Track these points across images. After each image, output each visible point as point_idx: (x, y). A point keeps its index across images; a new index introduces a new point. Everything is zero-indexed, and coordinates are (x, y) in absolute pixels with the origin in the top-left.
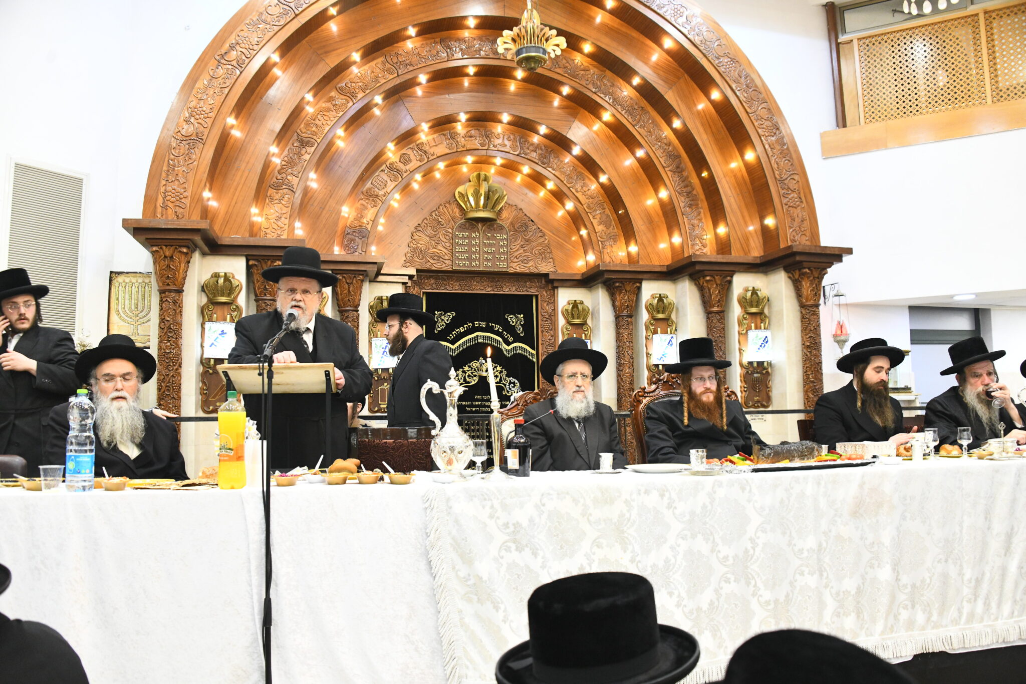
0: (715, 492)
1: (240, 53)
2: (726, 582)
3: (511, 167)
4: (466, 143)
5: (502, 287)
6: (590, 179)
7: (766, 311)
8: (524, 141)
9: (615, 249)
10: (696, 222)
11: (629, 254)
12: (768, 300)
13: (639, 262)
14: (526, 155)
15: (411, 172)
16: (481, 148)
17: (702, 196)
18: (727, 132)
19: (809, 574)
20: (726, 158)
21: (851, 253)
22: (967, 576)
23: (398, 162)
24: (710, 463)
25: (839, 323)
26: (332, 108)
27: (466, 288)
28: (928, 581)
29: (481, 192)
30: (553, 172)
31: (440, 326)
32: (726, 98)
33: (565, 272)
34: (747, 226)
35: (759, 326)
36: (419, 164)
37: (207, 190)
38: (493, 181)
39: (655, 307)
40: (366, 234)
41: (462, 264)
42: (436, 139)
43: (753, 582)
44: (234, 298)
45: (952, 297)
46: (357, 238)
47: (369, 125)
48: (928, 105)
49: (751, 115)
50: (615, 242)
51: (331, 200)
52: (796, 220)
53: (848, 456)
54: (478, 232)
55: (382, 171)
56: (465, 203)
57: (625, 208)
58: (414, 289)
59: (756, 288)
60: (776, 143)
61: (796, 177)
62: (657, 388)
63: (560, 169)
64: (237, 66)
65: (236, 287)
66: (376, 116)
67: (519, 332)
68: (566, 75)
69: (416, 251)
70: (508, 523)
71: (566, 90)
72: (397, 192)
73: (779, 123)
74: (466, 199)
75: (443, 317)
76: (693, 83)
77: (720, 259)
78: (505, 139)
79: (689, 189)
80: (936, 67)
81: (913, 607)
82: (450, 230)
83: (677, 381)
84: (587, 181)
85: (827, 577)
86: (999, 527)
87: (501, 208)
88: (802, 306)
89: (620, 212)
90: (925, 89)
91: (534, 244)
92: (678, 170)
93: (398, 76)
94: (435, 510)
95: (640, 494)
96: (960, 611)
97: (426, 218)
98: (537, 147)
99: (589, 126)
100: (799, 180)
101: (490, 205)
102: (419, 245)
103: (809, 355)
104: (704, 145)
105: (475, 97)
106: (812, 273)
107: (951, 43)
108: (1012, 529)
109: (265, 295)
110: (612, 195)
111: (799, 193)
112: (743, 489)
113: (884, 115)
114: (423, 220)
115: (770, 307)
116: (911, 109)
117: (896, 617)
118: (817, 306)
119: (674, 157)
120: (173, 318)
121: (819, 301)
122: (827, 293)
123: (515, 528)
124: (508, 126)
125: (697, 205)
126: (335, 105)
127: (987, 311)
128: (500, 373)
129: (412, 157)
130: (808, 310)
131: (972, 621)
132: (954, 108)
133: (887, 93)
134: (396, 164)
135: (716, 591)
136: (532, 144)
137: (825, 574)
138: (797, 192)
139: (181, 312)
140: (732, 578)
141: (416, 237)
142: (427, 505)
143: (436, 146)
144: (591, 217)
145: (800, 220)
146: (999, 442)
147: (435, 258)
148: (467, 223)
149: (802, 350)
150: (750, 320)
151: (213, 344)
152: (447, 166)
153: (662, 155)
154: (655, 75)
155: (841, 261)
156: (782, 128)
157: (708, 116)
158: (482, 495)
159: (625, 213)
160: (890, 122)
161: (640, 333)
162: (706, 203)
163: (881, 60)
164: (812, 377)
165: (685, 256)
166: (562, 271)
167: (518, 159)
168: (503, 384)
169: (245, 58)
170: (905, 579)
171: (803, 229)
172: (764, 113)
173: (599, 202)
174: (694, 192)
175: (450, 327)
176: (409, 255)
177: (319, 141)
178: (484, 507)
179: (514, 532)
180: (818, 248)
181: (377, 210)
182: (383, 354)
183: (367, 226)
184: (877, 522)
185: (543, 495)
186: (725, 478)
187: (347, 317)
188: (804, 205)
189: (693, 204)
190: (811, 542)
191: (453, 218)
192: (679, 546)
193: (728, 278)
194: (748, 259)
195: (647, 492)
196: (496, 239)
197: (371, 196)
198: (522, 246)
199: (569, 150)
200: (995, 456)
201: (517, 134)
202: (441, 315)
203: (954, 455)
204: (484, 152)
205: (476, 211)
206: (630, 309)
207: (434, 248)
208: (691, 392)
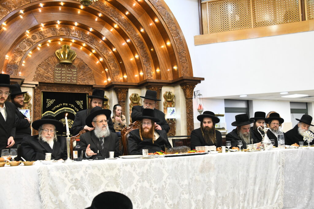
0: (151, 165)
2: (155, 198)
3: (78, 44)
4: (60, 33)
5: (74, 90)
6: (109, 50)
7: (174, 100)
8: (83, 33)
9: (118, 76)
10: (148, 67)
11: (124, 78)
12: (174, 96)
13: (127, 81)
14: (84, 39)
15: (37, 43)
16: (66, 35)
17: (151, 57)
18: (160, 34)
19: (185, 194)
20: (160, 44)
21: (204, 80)
22: (241, 193)
23: (31, 39)
24: (150, 154)
25: (200, 105)
27: (60, 90)
28: (228, 195)
29: (66, 53)
30: (95, 46)
31: (49, 105)
32: (160, 22)
34: (167, 69)
35: (171, 106)
36: (40, 40)
38: (71, 49)
39: (133, 99)
40: (17, 67)
41: (58, 81)
42: (47, 30)
43: (165, 198)
45: (239, 96)
46: (12, 69)
47: (18, 22)
48: (232, 27)
49: (169, 28)
50: (119, 74)
53: (199, 151)
54: (65, 68)
55: (24, 41)
56: (59, 57)
57: (122, 61)
58: (38, 90)
59: (170, 92)
60: (178, 39)
61: (185, 52)
62: (131, 128)
63: (98, 45)
66: (21, 19)
67: (81, 107)
68: (100, 9)
69: (39, 75)
70: (72, 179)
71: (100, 15)
72: (30, 51)
73: (179, 32)
74: (60, 55)
75: (50, 102)
76: (149, 16)
77: (157, 81)
78: (76, 32)
79: (146, 55)
80: (235, 14)
81: (223, 205)
82: (53, 67)
83: (138, 125)
84: (108, 50)
85: (192, 195)
86: (252, 175)
87: (74, 59)
88: (186, 98)
89: (120, 63)
90: (231, 22)
91: (87, 74)
92: (143, 48)
93: (30, 3)
94: (43, 175)
95: (123, 166)
96: (239, 206)
98: (88, 36)
99: (109, 29)
101: (70, 58)
102: (40, 72)
103: (189, 116)
104: (152, 39)
105: (63, 14)
106: (190, 87)
107: (240, 6)
108: (256, 176)
110: (117, 56)
111: (186, 58)
112: (161, 163)
113: (217, 31)
114: (42, 63)
115: (175, 99)
116: (226, 29)
118: (192, 98)
119: (141, 43)
121: (192, 97)
122: (196, 94)
123: (75, 181)
124: (77, 27)
125: (149, 61)
126: (1, 12)
127: (251, 101)
129: (37, 37)
130: (189, 100)
132: (240, 29)
133: (218, 23)
135: (152, 201)
136: (87, 35)
137: (191, 194)
140: (158, 196)
141: (39, 69)
142: (39, 173)
143: (47, 33)
144: (109, 64)
145: (186, 68)
146: (251, 146)
147: (47, 78)
148: (60, 65)
149: (186, 115)
150: (168, 103)
152: (52, 42)
153: (136, 42)
154: (134, 11)
155: (200, 83)
156: (180, 34)
157: (153, 28)
158: (62, 168)
159: (122, 63)
160: (218, 33)
162: (152, 60)
163: (216, 10)
164: (190, 124)
165: (144, 80)
166: (98, 84)
167: (81, 41)
170: (220, 195)
171: (187, 71)
172: (174, 28)
173: (113, 58)
174: (148, 56)
175: (53, 106)
176: (36, 76)
178: (63, 173)
179: (75, 182)
180: (192, 78)
181: (21, 58)
183: (17, 64)
184: (209, 174)
185: (86, 168)
186: (155, 159)
188: (188, 62)
189: (148, 60)
190: (186, 182)
191: (54, 62)
192: (138, 185)
193: (160, 88)
194: (167, 81)
195: (126, 165)
196: (72, 71)
197: (19, 52)
198: (82, 74)
199: (101, 38)
200: (250, 150)
201: (80, 31)
202: (49, 100)
203: (236, 151)
204: (67, 37)
205: (64, 60)
206: (124, 99)
207: (46, 74)
208: (142, 128)
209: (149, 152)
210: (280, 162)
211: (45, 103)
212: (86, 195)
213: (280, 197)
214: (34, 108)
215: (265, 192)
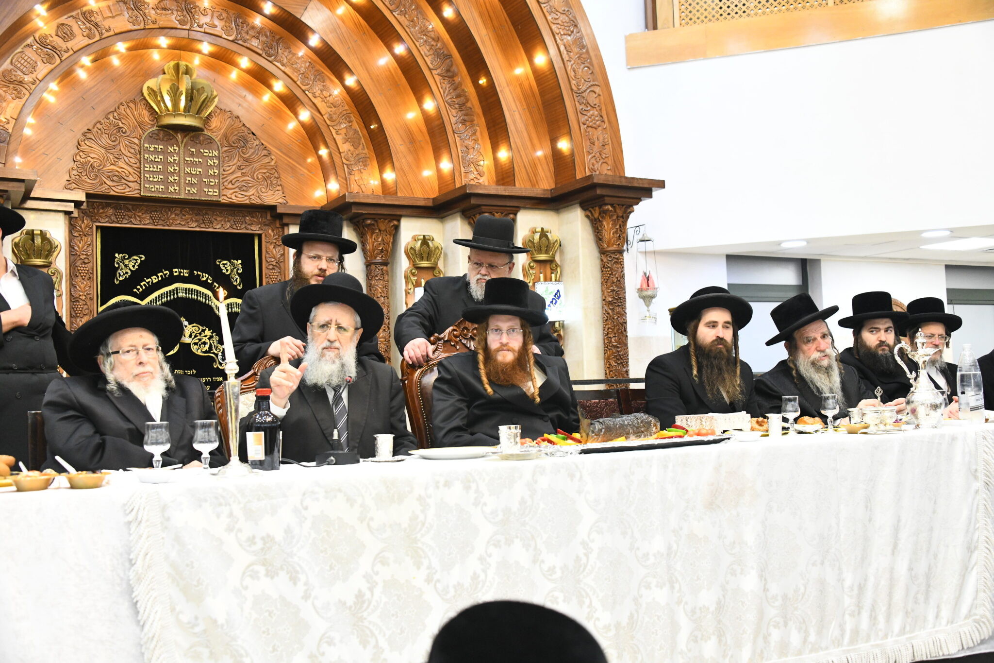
0: (536, 482)
3: (222, 58)
4: (157, 18)
5: (211, 223)
6: (332, 81)
7: (557, 259)
8: (241, 22)
9: (365, 175)
10: (470, 143)
11: (383, 182)
12: (560, 246)
13: (397, 192)
14: (245, 41)
15: (75, 52)
16: (179, 26)
17: (478, 109)
18: (512, 28)
19: (656, 586)
20: (510, 62)
21: (664, 187)
22: (848, 583)
23: (53, 35)
25: (645, 274)
27: (161, 222)
28: (802, 589)
29: (181, 89)
30: (283, 68)
31: (123, 274)
33: (299, 204)
34: (535, 150)
35: (548, 277)
36: (87, 41)
38: (197, 76)
39: (417, 253)
40: (5, 138)
41: (155, 190)
42: (112, 8)
43: (587, 601)
45: (779, 243)
48: (758, 5)
49: (543, 6)
50: (365, 166)
52: (596, 144)
53: (697, 431)
54: (178, 146)
55: (28, 46)
56: (158, 103)
57: (379, 121)
58: (83, 221)
59: (545, 229)
60: (573, 44)
61: (597, 89)
63: (291, 64)
67: (235, 283)
69: (85, 168)
70: (254, 537)
72: (53, 80)
73: (577, 19)
74: (159, 98)
75: (126, 262)
77: (502, 190)
78: (215, 17)
79: (462, 99)
81: (786, 624)
82: (136, 141)
83: (460, 340)
84: (328, 83)
85: (680, 590)
86: (883, 518)
87: (210, 114)
88: (602, 252)
89: (372, 127)
91: (255, 165)
92: (450, 74)
94: (143, 524)
95: (438, 487)
96: (842, 629)
97: (99, 122)
98: (259, 33)
99: (332, 8)
100: (601, 93)
101: (194, 109)
102: (89, 158)
103: (611, 314)
104: (483, 42)
106: (615, 211)
110: (361, 104)
111: (601, 110)
112: (572, 476)
113: (704, 16)
114: (95, 124)
115: (562, 253)
116: (736, 11)
117: (765, 639)
118: (621, 252)
119: (443, 56)
121: (623, 246)
122: (630, 238)
123: (265, 544)
125: (472, 121)
127: (816, 262)
128: (209, 339)
129: (75, 28)
130: (610, 257)
131: (857, 641)
132: (788, 10)
134: (51, 39)
136: (253, 28)
137: (677, 586)
138: (598, 108)
140: (560, 596)
141: (84, 147)
142: (131, 517)
143: (113, 17)
144: (334, 132)
145: (600, 145)
147: (115, 178)
148: (162, 132)
149: (603, 307)
150: (538, 268)
152: (130, 49)
153: (428, 53)
155: (651, 196)
156: (581, 25)
157: (488, 4)
158: (216, 497)
159: (378, 128)
160: (711, 24)
161: (398, 286)
162: (483, 119)
164: (615, 340)
165: (457, 187)
166: (295, 203)
167: (233, 47)
168: (214, 353)
170: (774, 588)
171: (604, 156)
172: (558, 5)
173: (345, 112)
174: (469, 105)
175: (137, 277)
176: (75, 172)
178: (218, 516)
179: (262, 549)
180: (623, 179)
181: (22, 104)
183: (6, 126)
184: (738, 515)
185: (304, 494)
186: (547, 462)
188: (606, 125)
189: (467, 120)
190: (658, 544)
191: (140, 124)
192: (490, 556)
193: (511, 216)
194: (537, 192)
195: (447, 484)
196: (202, 156)
197: (11, 82)
198: (239, 168)
199: (304, 39)
200: (872, 429)
201: (231, 12)
202: (123, 259)
203: (816, 431)
204: (184, 34)
205: (174, 116)
206: (385, 254)
207: (112, 164)
208: (486, 349)
209: (523, 436)
210: (976, 470)
211: (109, 269)
212: (306, 597)
213: (982, 595)
214: (72, 285)
215: (928, 576)
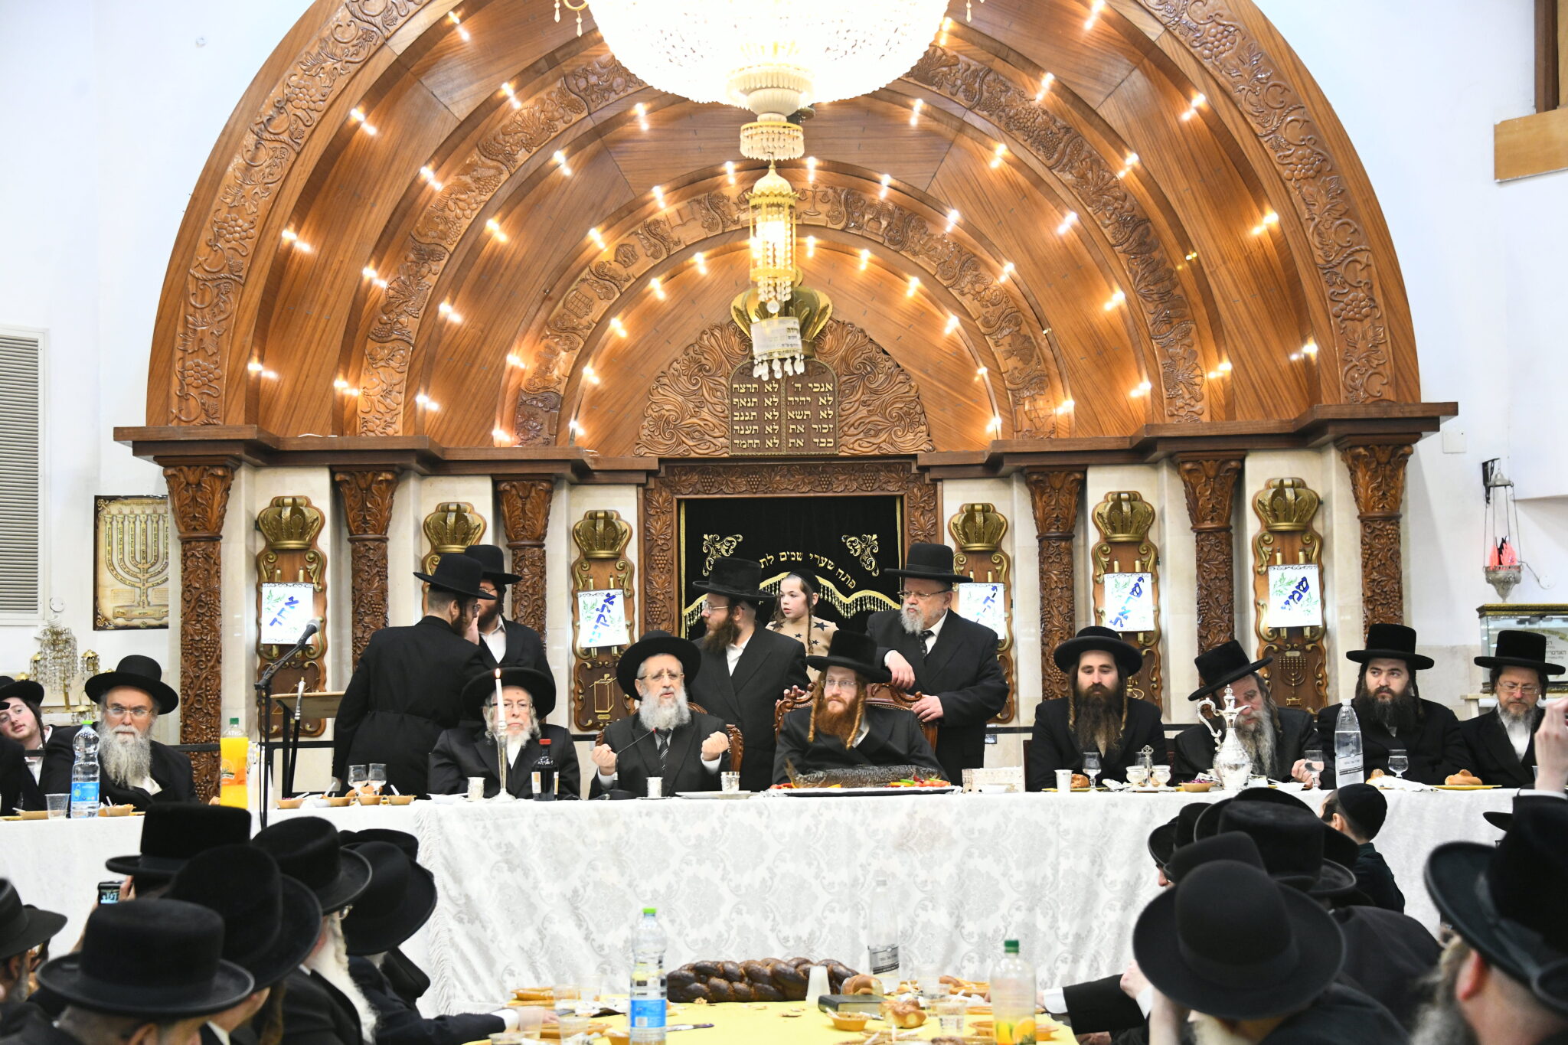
1: (294, 117)
2: (737, 912)
5: (830, 483)
7: (1317, 523)
8: (853, 201)
9: (1041, 403)
10: (1179, 351)
13: (1076, 431)
14: (859, 228)
15: (640, 277)
18: (1233, 169)
19: (840, 910)
21: (1456, 413)
22: (1063, 930)
23: (613, 261)
26: (473, 186)
27: (762, 488)
33: (953, 450)
35: (1290, 557)
36: (654, 261)
37: (255, 359)
39: (1109, 520)
40: (557, 402)
41: (750, 446)
42: (683, 212)
44: (310, 540)
46: (540, 412)
47: (550, 201)
49: (1263, 140)
50: (1042, 389)
51: (485, 349)
52: (1359, 345)
55: (583, 280)
58: (661, 495)
59: (1301, 480)
60: (1319, 191)
61: (1366, 257)
63: (929, 252)
64: (291, 143)
65: (313, 523)
67: (869, 569)
69: (659, 425)
70: (500, 843)
71: (918, 105)
72: (614, 316)
75: (718, 546)
76: (1162, 76)
78: (817, 201)
79: (1166, 285)
82: (723, 380)
84: (983, 271)
88: (1361, 519)
91: (888, 397)
92: (1144, 248)
93: (590, 114)
97: (676, 360)
98: (878, 214)
100: (1373, 262)
102: (663, 411)
106: (1373, 456)
109: (365, 532)
111: (1371, 288)
114: (671, 364)
119: (1135, 222)
120: (205, 584)
123: (507, 848)
124: (823, 172)
125: (1184, 316)
126: (477, 180)
129: (639, 250)
134: (609, 266)
135: (727, 922)
138: (1365, 287)
139: (218, 572)
140: (745, 908)
141: (657, 397)
143: (684, 224)
144: (991, 343)
145: (1369, 345)
147: (696, 435)
149: (1363, 606)
150: (1274, 545)
151: (275, 620)
152: (713, 257)
153: (1106, 223)
155: (1437, 429)
157: (1190, 140)
161: (1083, 571)
166: (949, 448)
167: (844, 239)
169: (303, 128)
172: (1293, 133)
173: (1009, 311)
174: (1178, 291)
176: (645, 432)
177: (452, 249)
179: (506, 852)
180: (1415, 407)
181: (576, 355)
182: (598, 620)
183: (558, 386)
187: (522, 558)
188: (1381, 312)
189: (1174, 315)
190: (843, 875)
191: (729, 358)
193: (1237, 463)
194: (1271, 425)
196: (811, 393)
197: (563, 330)
198: (864, 404)
201: (839, 189)
202: (714, 541)
206: (1062, 524)
207: (692, 416)
208: (821, 698)
211: (695, 556)
214: (646, 581)
